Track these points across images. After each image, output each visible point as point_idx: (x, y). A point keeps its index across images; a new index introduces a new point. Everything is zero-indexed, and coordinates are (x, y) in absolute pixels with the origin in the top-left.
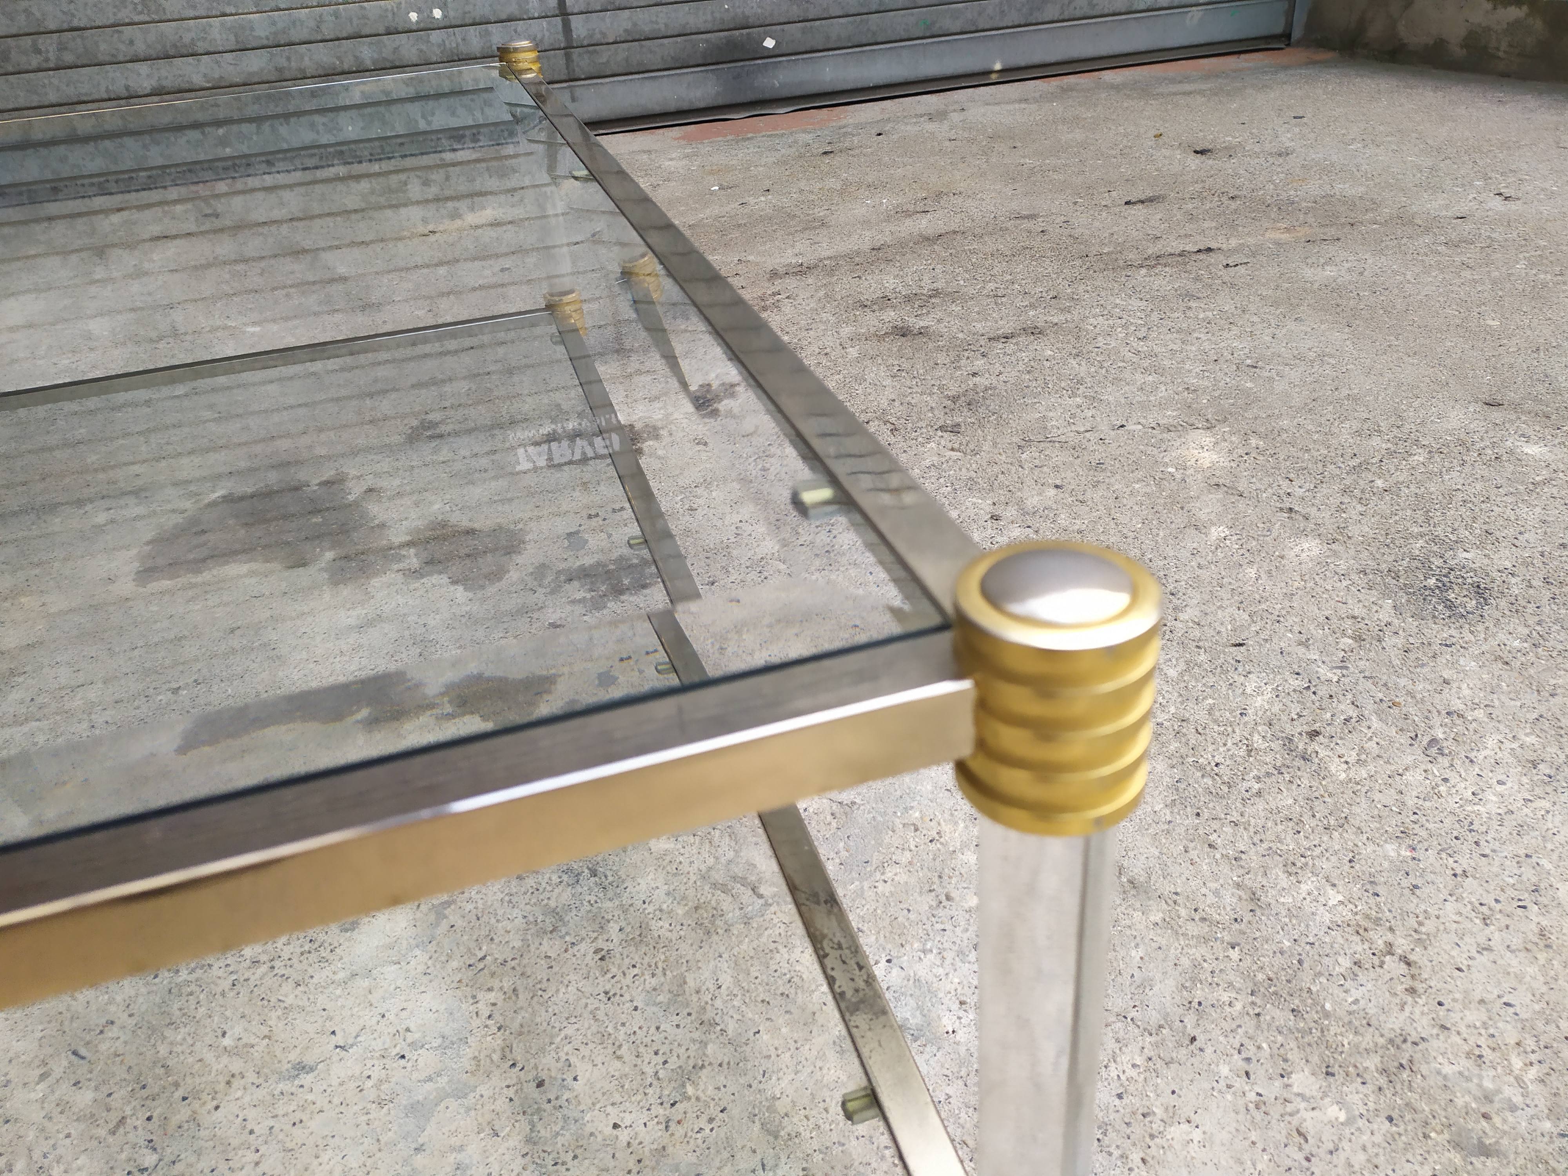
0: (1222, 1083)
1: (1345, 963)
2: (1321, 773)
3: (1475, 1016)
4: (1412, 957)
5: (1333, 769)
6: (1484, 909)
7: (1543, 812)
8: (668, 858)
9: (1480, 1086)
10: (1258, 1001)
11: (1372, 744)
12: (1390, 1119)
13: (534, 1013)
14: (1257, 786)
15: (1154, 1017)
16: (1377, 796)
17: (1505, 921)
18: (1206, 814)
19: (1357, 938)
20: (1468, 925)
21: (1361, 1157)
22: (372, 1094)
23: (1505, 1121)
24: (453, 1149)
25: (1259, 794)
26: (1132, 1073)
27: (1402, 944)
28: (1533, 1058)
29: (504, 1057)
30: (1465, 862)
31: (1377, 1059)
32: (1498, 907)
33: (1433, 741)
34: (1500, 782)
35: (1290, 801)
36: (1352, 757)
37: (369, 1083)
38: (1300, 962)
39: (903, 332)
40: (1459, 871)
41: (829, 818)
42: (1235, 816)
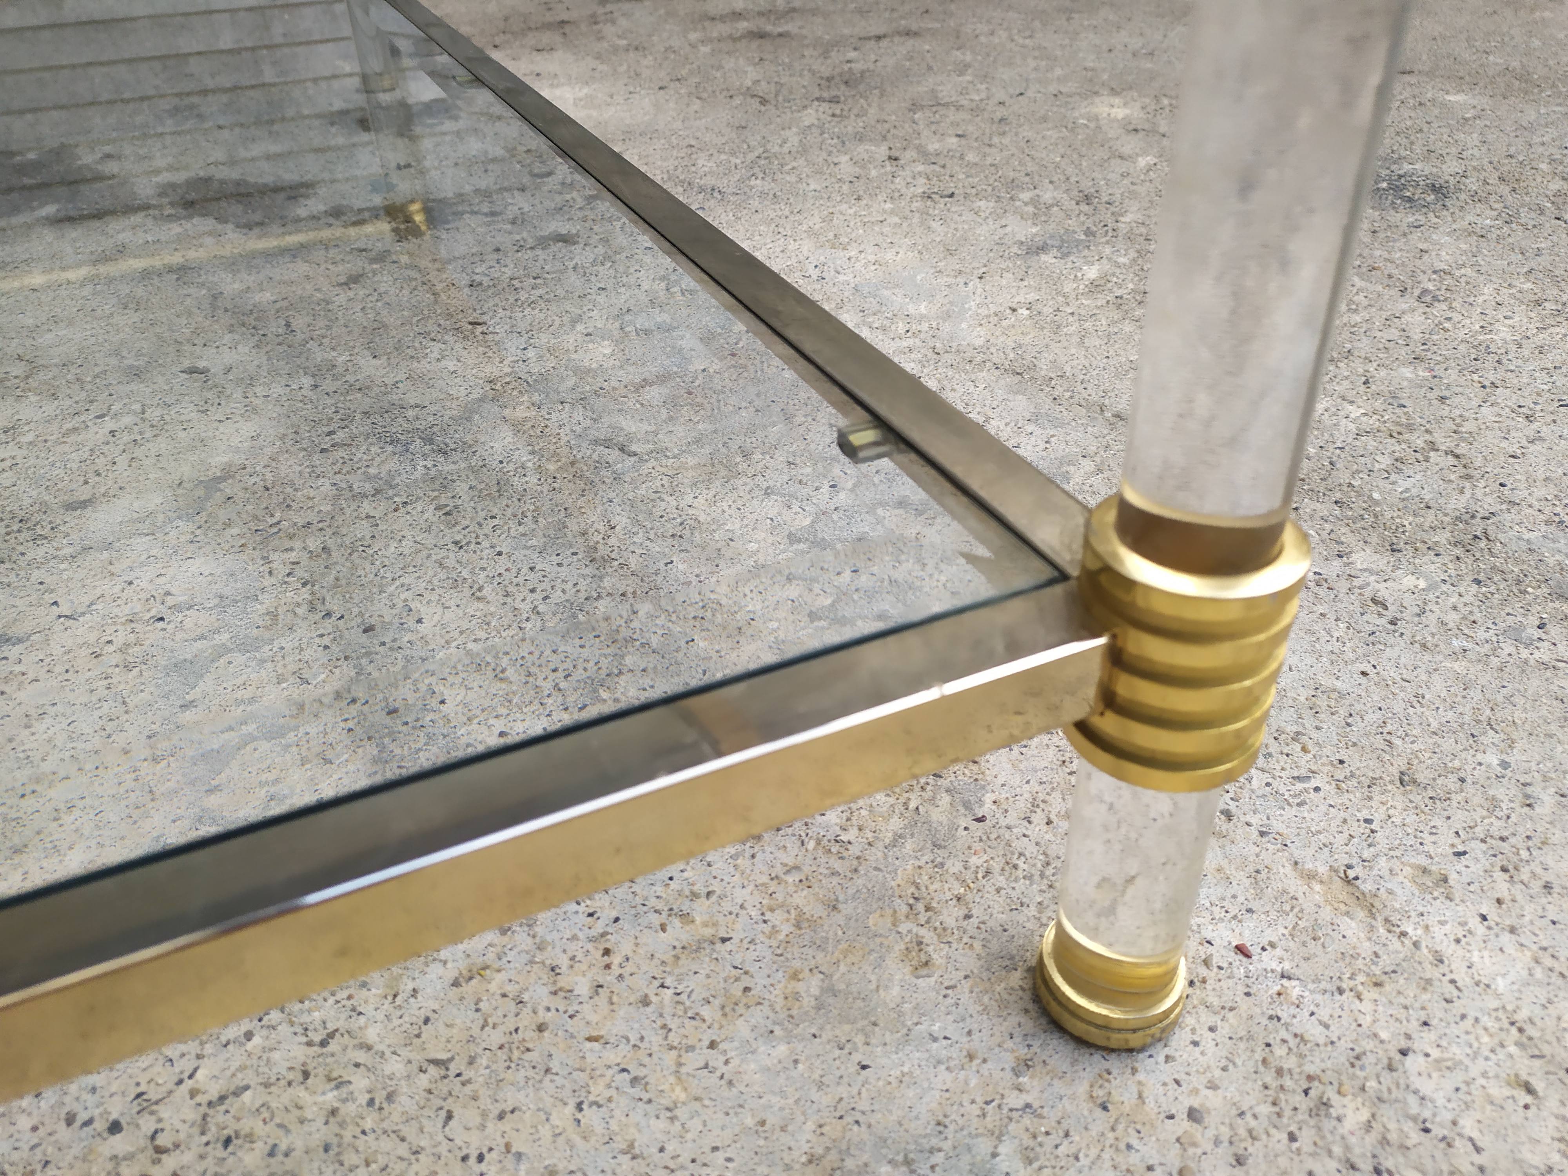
1: (1385, 460)
3: (1544, 491)
4: (1458, 451)
6: (1524, 410)
8: (529, 424)
12: (1478, 582)
13: (354, 567)
16: (1378, 334)
17: (1551, 417)
19: (1392, 441)
21: (1454, 616)
22: (117, 658)
24: (238, 702)
27: (1444, 442)
29: (312, 609)
30: (1491, 376)
31: (1446, 534)
32: (1538, 407)
33: (1425, 291)
34: (1507, 317)
37: (111, 648)
38: (1332, 463)
39: (762, 35)
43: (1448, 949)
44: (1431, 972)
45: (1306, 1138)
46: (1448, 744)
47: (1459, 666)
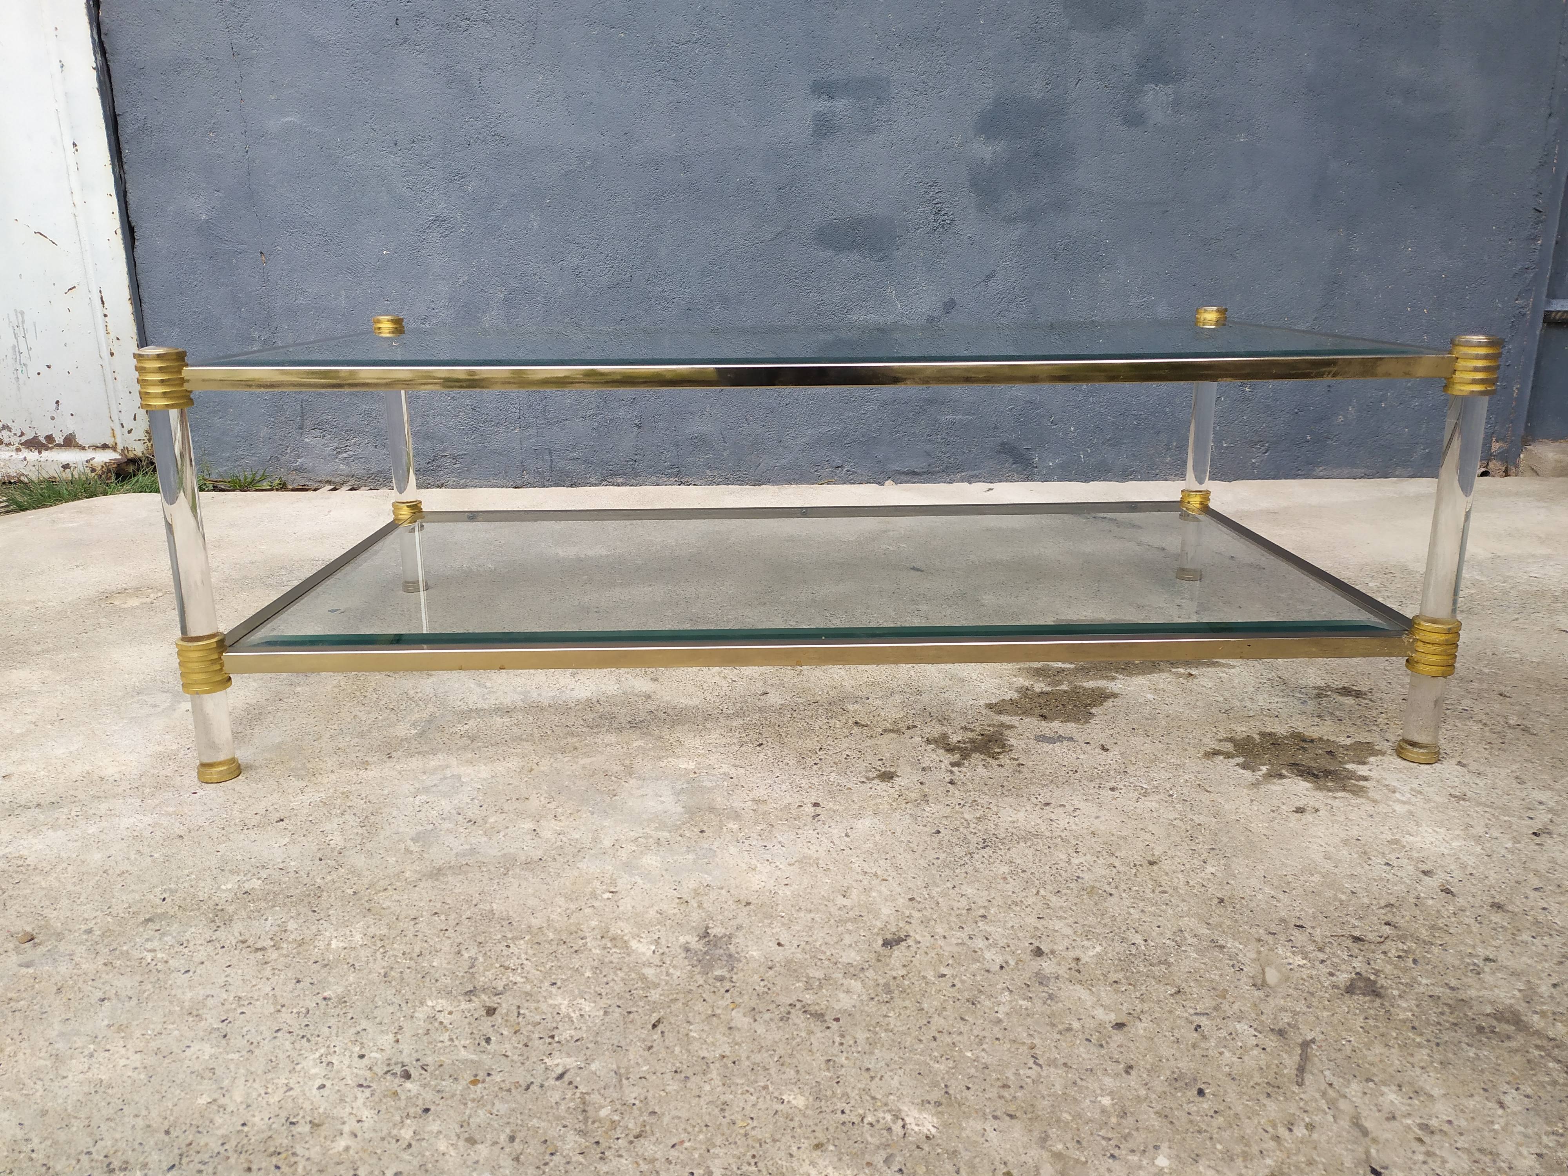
0: (288, 860)
1: (292, 927)
2: (445, 993)
4: (260, 953)
5: (442, 1001)
6: (246, 1003)
7: (269, 1090)
9: (171, 935)
10: (311, 887)
11: (445, 1038)
14: (467, 955)
15: (347, 853)
18: (465, 922)
19: (300, 938)
20: (247, 989)
23: (148, 934)
25: (458, 953)
26: (329, 838)
28: (154, 963)
31: (231, 911)
35: (435, 964)
36: (442, 1017)
40: (284, 1009)
41: (611, 788)
42: (450, 934)
43: (143, 818)
44: (145, 813)
45: (155, 784)
46: (174, 851)
47: (187, 871)
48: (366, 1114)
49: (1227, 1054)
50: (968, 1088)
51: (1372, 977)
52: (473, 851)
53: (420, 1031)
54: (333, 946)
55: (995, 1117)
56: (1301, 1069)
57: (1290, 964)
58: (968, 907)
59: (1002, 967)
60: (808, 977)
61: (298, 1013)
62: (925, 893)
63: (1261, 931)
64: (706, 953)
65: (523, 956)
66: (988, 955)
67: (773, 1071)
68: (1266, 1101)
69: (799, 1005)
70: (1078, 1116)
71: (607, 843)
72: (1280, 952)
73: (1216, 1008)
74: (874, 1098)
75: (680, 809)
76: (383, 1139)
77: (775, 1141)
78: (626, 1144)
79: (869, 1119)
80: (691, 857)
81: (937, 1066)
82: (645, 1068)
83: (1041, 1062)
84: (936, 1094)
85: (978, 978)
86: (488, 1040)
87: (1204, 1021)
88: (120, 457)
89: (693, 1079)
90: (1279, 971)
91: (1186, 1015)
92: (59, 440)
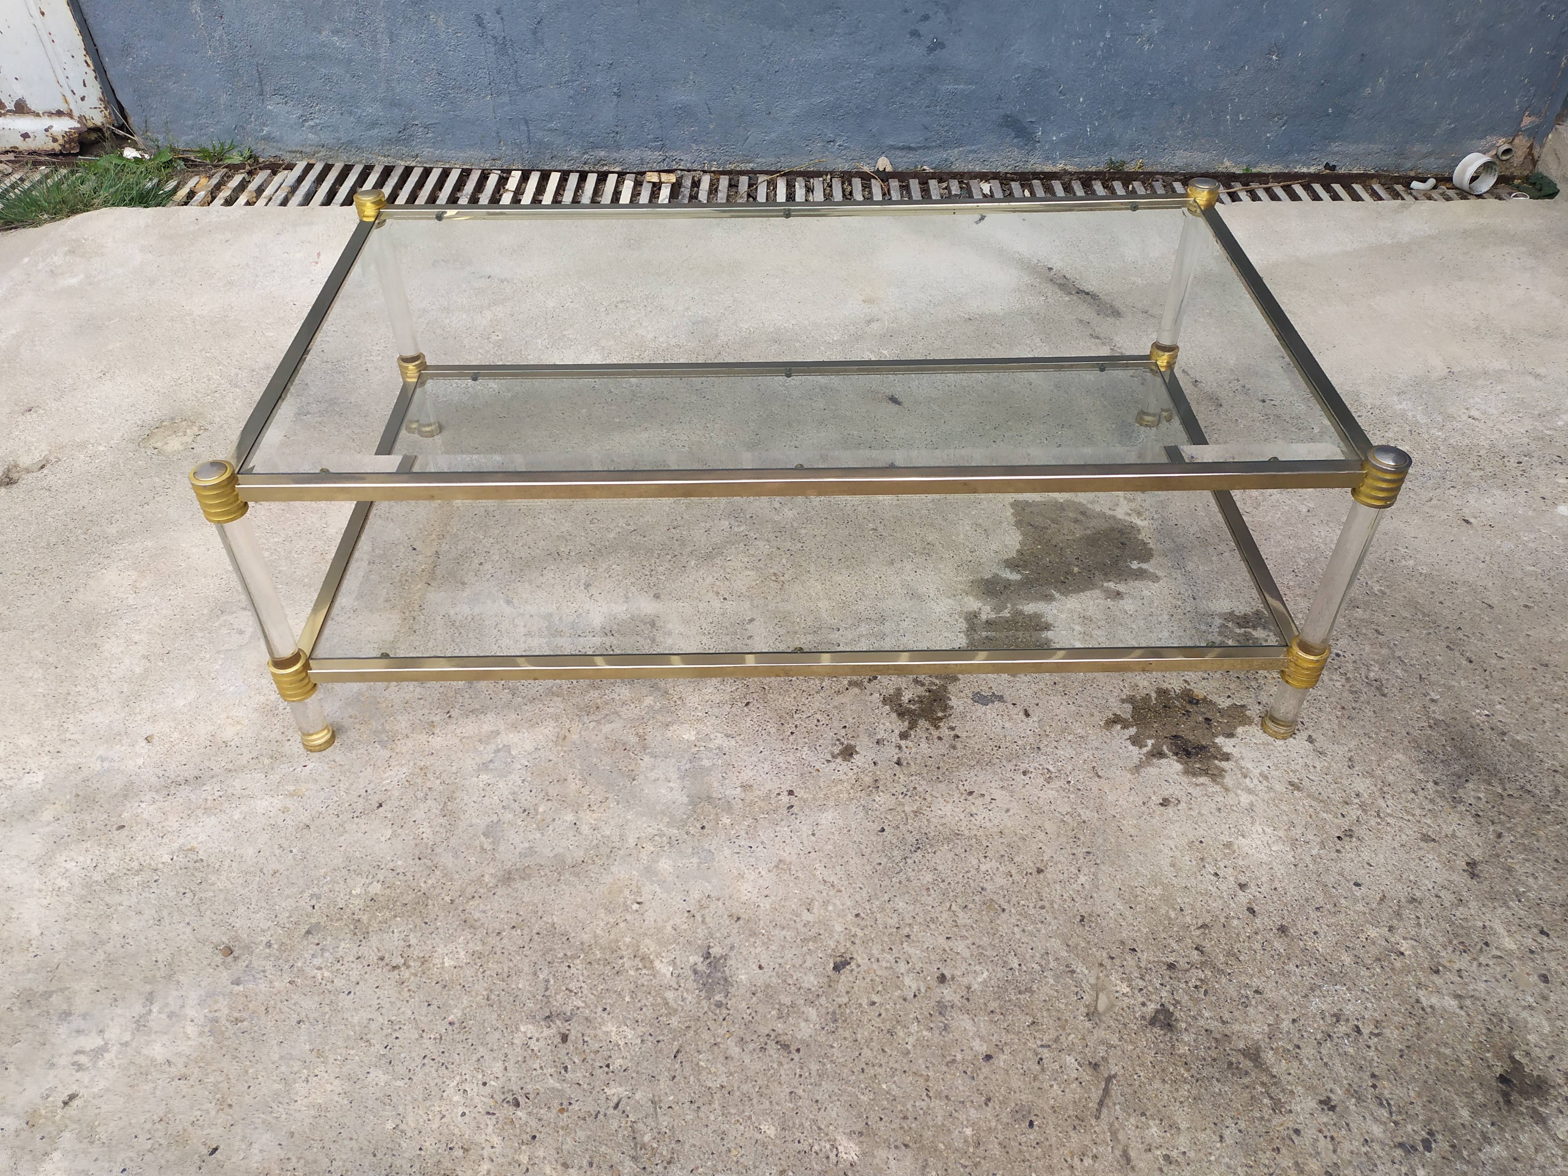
0: (395, 858)
1: (413, 941)
2: (531, 1018)
3: (354, 976)
4: (396, 972)
5: (530, 1027)
6: (397, 1027)
7: (430, 1117)
9: (328, 951)
10: (419, 894)
11: (537, 1066)
14: (541, 977)
15: (438, 850)
16: (497, 1035)
17: (386, 1031)
18: (536, 937)
19: (422, 955)
20: (395, 1012)
21: (337, 889)
23: (312, 949)
25: (535, 974)
26: (421, 830)
28: (324, 982)
31: (365, 922)
32: (394, 1036)
34: (463, 1114)
35: (520, 986)
36: (533, 1044)
38: (426, 923)
40: (424, 1035)
41: (630, 768)
42: (526, 951)
43: (272, 800)
44: (272, 793)
45: (270, 752)
46: (307, 845)
47: (323, 871)
48: (496, 1140)
49: (1055, 1087)
50: (881, 1119)
51: (1171, 1009)
52: (531, 851)
53: (520, 1059)
54: (446, 965)
55: (896, 1147)
56: (1101, 1104)
57: (1117, 992)
58: (897, 926)
59: (915, 996)
60: (780, 1004)
61: (435, 1039)
62: (868, 907)
63: (1105, 955)
64: (709, 976)
65: (581, 978)
66: (907, 981)
67: (755, 1101)
68: (1072, 1133)
69: (773, 1035)
70: (948, 1147)
71: (632, 842)
72: (1113, 979)
73: (1057, 1040)
74: (819, 1128)
75: (685, 800)
76: (510, 1164)
77: (755, 1167)
78: (662, 1169)
79: (816, 1148)
80: (695, 860)
81: (862, 1097)
82: (671, 1098)
83: (931, 1094)
84: (860, 1126)
85: (898, 1006)
86: (566, 1068)
87: (1046, 1054)
88: (79, 126)
89: (703, 1109)
90: (1108, 998)
91: (1035, 1046)
92: (11, 106)
